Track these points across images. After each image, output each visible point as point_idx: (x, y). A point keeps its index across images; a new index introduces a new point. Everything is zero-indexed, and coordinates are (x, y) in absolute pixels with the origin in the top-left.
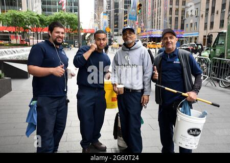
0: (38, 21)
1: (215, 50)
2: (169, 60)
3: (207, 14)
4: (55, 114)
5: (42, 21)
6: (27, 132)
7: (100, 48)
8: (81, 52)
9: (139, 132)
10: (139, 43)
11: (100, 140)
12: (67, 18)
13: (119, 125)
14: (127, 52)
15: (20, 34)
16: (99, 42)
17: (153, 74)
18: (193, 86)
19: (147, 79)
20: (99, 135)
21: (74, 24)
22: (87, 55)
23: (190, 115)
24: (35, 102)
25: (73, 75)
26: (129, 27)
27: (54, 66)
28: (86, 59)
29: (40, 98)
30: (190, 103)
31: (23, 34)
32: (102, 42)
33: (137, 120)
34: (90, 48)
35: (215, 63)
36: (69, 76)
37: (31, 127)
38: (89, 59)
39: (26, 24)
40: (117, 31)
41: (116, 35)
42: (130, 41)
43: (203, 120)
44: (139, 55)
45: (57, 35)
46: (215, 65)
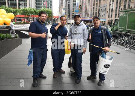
0: (34, 12)
1: (113, 27)
2: (96, 31)
3: (109, 11)
4: (41, 56)
5: (35, 12)
6: (28, 64)
7: (63, 24)
8: (53, 26)
9: (81, 66)
10: (82, 23)
11: (62, 68)
12: (47, 11)
13: (71, 62)
14: (76, 27)
15: (26, 18)
16: (62, 22)
17: (89, 37)
18: (107, 44)
19: (86, 40)
20: (62, 66)
21: (50, 14)
22: (56, 28)
23: (105, 58)
24: (32, 50)
25: (50, 38)
26: (77, 14)
27: (41, 33)
28: (56, 29)
29: (34, 48)
30: (106, 52)
31: (27, 18)
32: (64, 21)
33: (80, 60)
34: (58, 24)
35: (114, 33)
36: (48, 38)
37: (30, 62)
38: (57, 30)
39: (28, 14)
40: (69, 17)
41: (69, 19)
42: (78, 21)
43: (111, 61)
44: (82, 28)
45: (43, 18)
46: (114, 34)
